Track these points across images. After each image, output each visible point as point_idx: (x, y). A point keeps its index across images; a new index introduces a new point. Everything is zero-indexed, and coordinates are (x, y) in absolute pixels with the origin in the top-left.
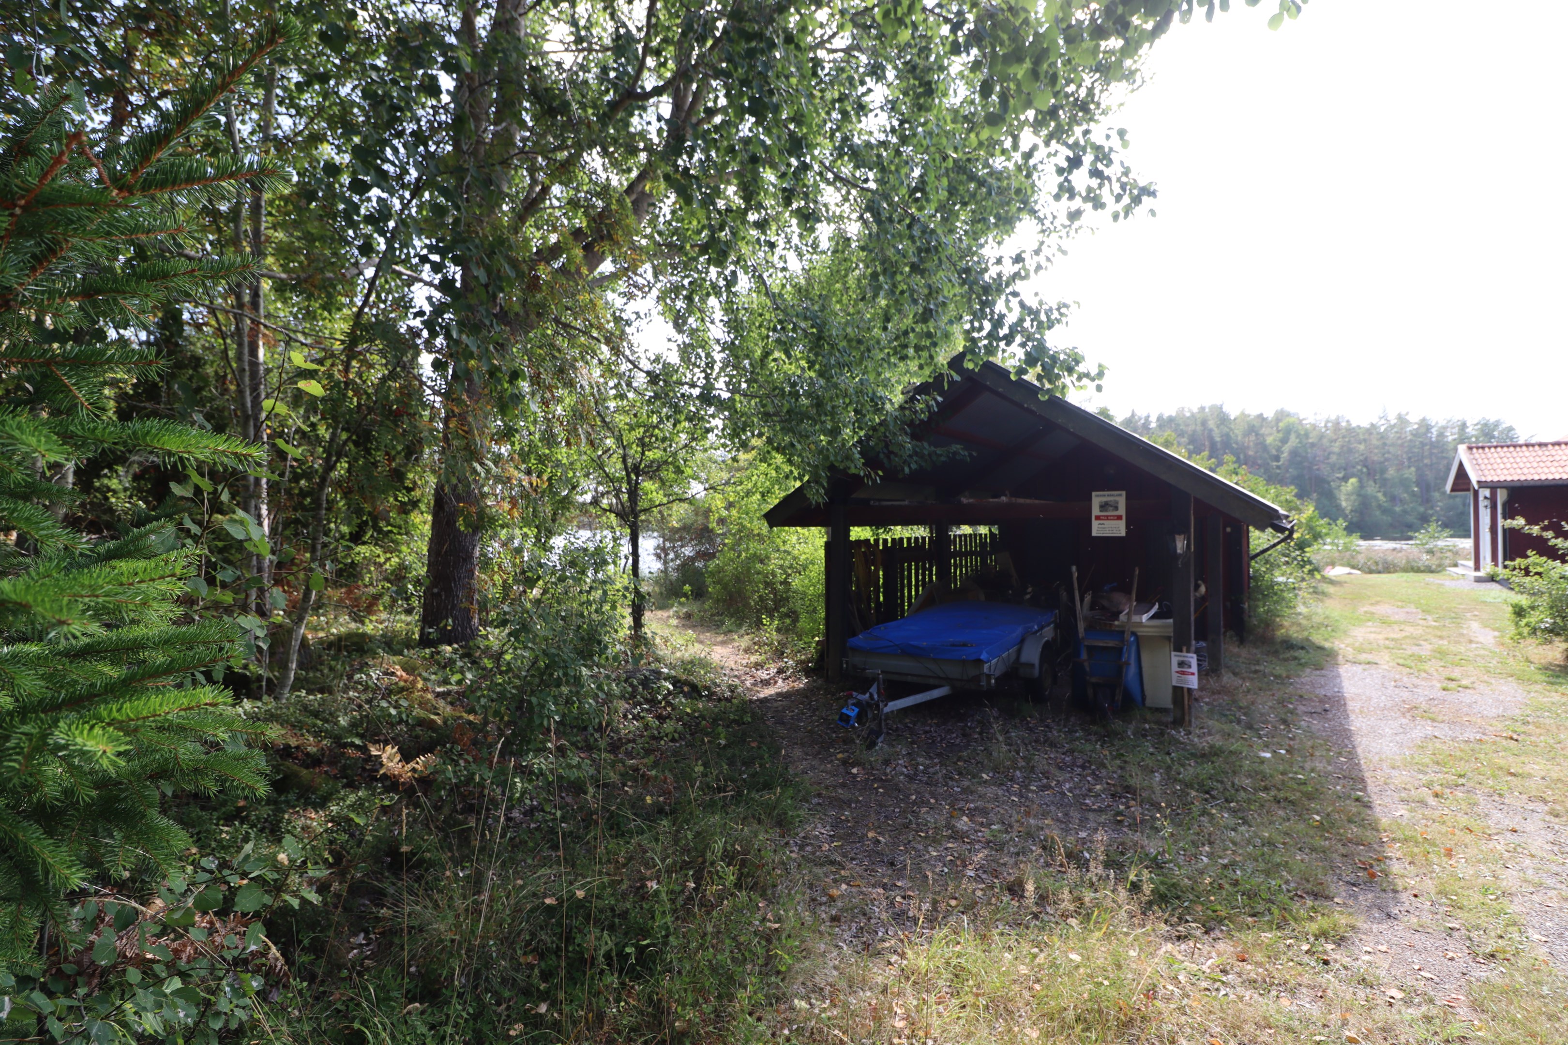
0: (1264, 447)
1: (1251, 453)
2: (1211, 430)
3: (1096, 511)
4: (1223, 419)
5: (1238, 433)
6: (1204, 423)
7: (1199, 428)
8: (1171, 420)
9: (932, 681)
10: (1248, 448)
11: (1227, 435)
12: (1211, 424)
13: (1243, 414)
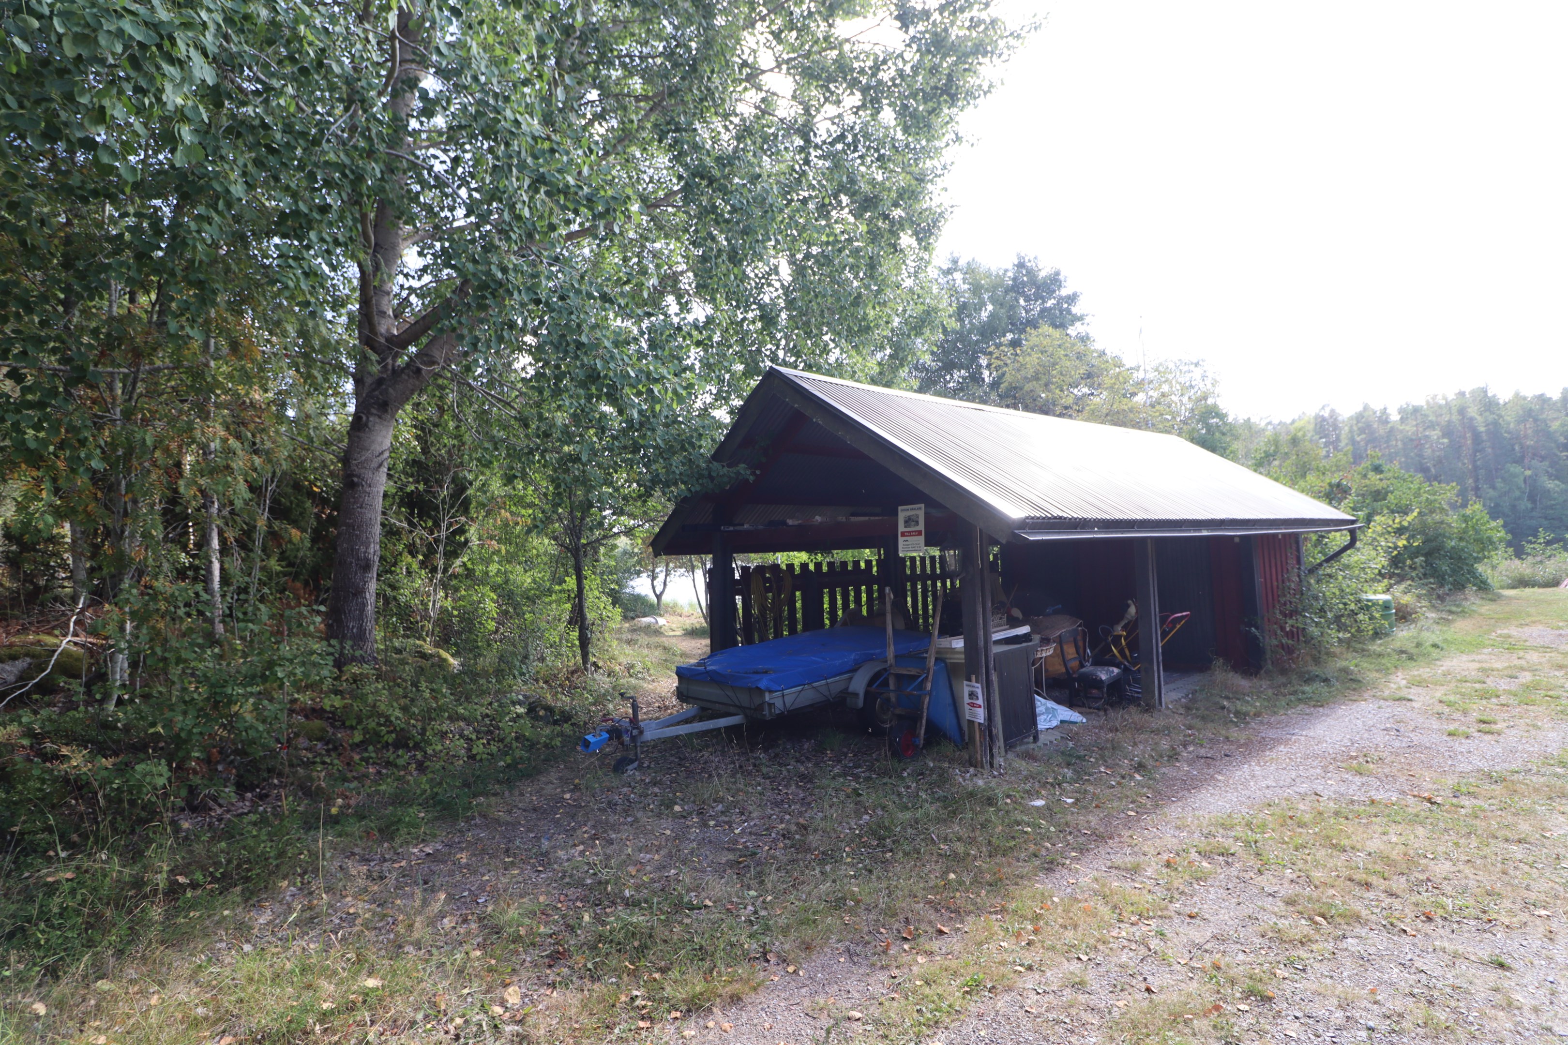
0: (1549, 435)
1: (1529, 443)
2: (1472, 419)
3: (901, 528)
4: (1489, 404)
5: (1510, 418)
6: (1462, 411)
7: (1455, 418)
8: (1416, 410)
9: (732, 710)
10: (1526, 436)
11: (1495, 423)
12: (1473, 412)
13: (1517, 395)
